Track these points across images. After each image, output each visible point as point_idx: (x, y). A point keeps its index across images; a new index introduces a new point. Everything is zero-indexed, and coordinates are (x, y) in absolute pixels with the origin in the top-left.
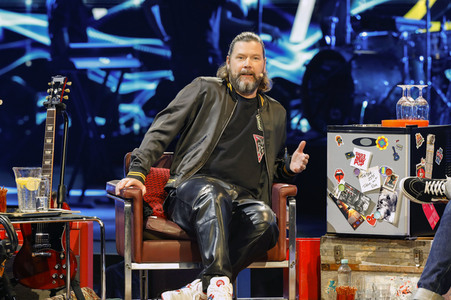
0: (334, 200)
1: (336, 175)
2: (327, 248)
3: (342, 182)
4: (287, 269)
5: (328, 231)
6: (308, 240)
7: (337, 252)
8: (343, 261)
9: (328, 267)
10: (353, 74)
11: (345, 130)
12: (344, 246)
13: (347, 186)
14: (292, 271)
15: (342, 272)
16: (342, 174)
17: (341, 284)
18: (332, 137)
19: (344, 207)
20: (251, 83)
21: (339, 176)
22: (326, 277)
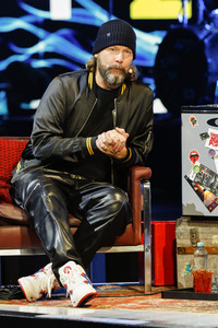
0: (190, 181)
1: (191, 156)
2: (183, 230)
3: (198, 163)
4: (143, 253)
5: (184, 214)
6: (164, 223)
7: (194, 236)
8: (199, 244)
9: (184, 251)
10: (207, 53)
11: (199, 111)
12: (200, 229)
13: (202, 167)
14: (148, 255)
15: (199, 256)
16: (197, 155)
17: (198, 267)
18: (186, 118)
19: (199, 189)
20: (121, 77)
21: (194, 158)
22: (182, 261)
